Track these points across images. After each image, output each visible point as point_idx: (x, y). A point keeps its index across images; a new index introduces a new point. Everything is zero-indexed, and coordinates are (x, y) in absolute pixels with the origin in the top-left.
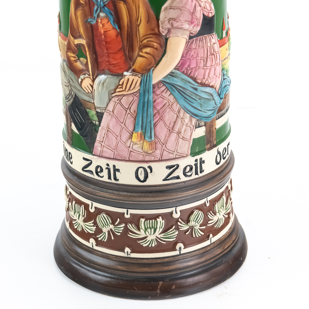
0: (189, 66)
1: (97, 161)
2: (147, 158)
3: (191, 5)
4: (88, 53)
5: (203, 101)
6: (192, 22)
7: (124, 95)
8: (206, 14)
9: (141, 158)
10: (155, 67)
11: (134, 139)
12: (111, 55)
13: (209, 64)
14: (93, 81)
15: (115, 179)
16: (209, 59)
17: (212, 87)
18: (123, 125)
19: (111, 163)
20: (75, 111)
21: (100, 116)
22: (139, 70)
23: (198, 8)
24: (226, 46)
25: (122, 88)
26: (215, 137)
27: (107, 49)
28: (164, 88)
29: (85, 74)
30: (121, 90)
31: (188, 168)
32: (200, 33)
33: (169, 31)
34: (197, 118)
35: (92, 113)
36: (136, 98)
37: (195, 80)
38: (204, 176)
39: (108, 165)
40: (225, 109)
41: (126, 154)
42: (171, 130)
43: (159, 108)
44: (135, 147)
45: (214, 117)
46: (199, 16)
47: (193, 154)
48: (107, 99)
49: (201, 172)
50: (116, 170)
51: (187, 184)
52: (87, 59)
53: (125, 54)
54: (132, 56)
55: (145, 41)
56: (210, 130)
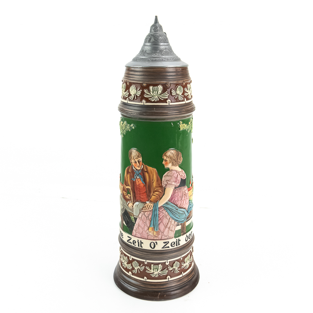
0: (174, 200)
1: (133, 238)
2: (155, 238)
3: (176, 175)
4: (131, 192)
5: (180, 214)
6: (176, 182)
7: (146, 211)
8: (182, 178)
9: (152, 238)
10: (160, 200)
11: (150, 230)
12: (141, 194)
13: (183, 199)
14: (133, 204)
15: (141, 247)
16: (183, 197)
17: (184, 208)
18: (145, 224)
19: (140, 240)
20: (125, 216)
21: (136, 219)
22: (153, 201)
23: (179, 176)
24: (191, 190)
25: (145, 208)
26: (185, 230)
27: (140, 191)
28: (163, 209)
29: (130, 201)
30: (145, 209)
31: (173, 243)
32: (179, 186)
33: (166, 185)
34: (178, 222)
35: (132, 218)
36: (151, 213)
37: (177, 206)
38: (180, 247)
39: (138, 240)
40: (190, 217)
41: (146, 236)
42: (166, 227)
43: (161, 217)
44: (150, 233)
45: (185, 221)
46: (179, 179)
47: (175, 237)
48: (139, 213)
49: (179, 245)
50: (142, 243)
51: (172, 250)
52: (131, 195)
53: (147, 194)
54: (150, 195)
55: (156, 189)
56: (183, 227)
